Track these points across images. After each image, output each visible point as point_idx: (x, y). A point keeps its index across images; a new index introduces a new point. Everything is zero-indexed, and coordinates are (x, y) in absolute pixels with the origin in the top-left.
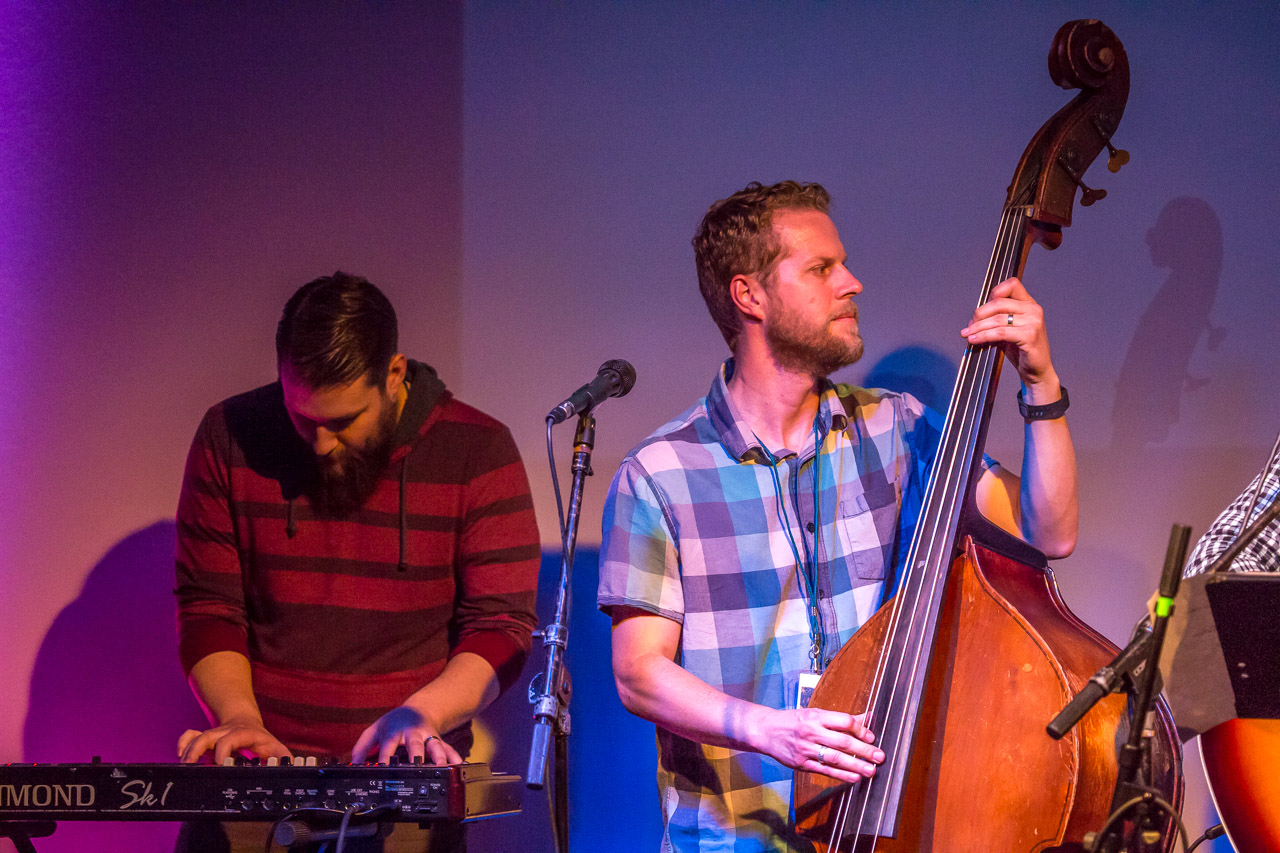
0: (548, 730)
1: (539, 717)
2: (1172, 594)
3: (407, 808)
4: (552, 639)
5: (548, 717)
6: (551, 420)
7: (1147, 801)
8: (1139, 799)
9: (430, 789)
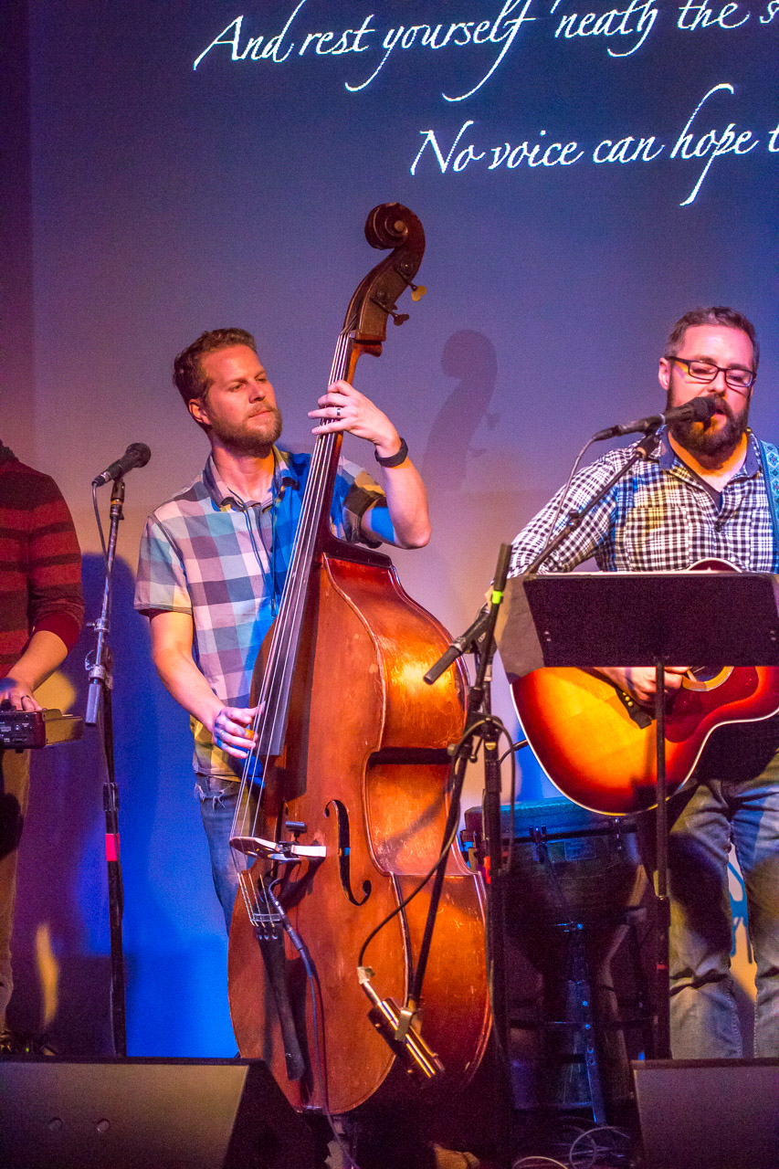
0: (98, 687)
1: (93, 679)
2: (502, 589)
3: (7, 740)
4: (100, 628)
5: (100, 680)
6: (95, 484)
7: (487, 722)
8: (483, 722)
9: (23, 728)
